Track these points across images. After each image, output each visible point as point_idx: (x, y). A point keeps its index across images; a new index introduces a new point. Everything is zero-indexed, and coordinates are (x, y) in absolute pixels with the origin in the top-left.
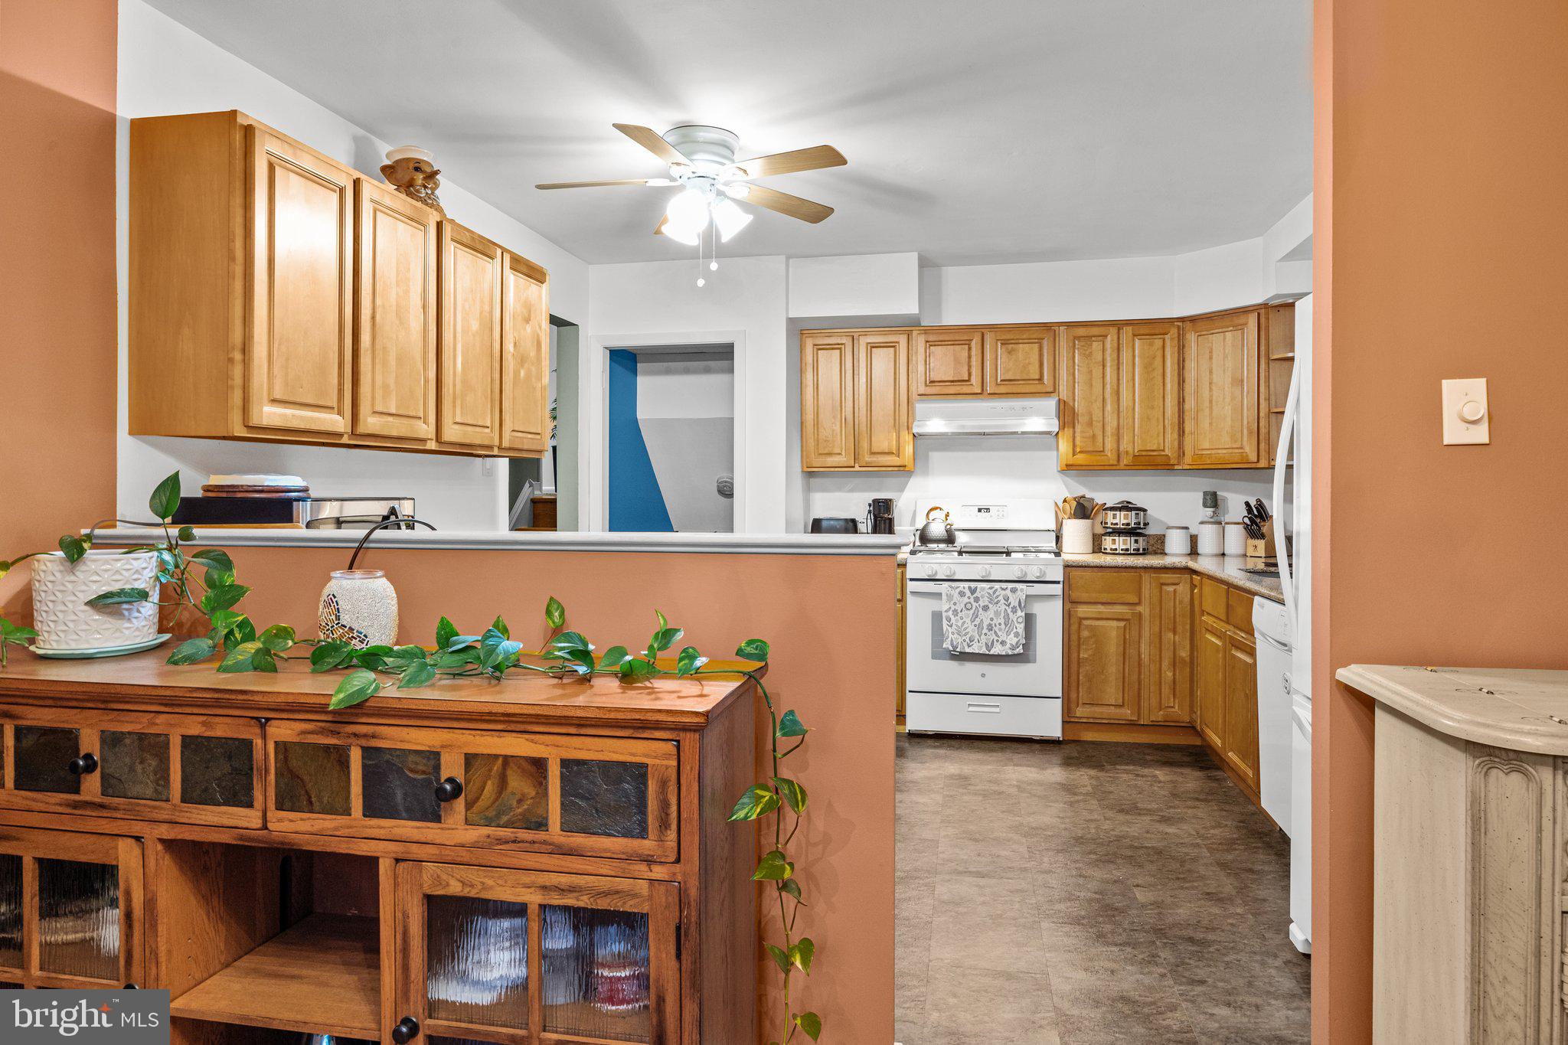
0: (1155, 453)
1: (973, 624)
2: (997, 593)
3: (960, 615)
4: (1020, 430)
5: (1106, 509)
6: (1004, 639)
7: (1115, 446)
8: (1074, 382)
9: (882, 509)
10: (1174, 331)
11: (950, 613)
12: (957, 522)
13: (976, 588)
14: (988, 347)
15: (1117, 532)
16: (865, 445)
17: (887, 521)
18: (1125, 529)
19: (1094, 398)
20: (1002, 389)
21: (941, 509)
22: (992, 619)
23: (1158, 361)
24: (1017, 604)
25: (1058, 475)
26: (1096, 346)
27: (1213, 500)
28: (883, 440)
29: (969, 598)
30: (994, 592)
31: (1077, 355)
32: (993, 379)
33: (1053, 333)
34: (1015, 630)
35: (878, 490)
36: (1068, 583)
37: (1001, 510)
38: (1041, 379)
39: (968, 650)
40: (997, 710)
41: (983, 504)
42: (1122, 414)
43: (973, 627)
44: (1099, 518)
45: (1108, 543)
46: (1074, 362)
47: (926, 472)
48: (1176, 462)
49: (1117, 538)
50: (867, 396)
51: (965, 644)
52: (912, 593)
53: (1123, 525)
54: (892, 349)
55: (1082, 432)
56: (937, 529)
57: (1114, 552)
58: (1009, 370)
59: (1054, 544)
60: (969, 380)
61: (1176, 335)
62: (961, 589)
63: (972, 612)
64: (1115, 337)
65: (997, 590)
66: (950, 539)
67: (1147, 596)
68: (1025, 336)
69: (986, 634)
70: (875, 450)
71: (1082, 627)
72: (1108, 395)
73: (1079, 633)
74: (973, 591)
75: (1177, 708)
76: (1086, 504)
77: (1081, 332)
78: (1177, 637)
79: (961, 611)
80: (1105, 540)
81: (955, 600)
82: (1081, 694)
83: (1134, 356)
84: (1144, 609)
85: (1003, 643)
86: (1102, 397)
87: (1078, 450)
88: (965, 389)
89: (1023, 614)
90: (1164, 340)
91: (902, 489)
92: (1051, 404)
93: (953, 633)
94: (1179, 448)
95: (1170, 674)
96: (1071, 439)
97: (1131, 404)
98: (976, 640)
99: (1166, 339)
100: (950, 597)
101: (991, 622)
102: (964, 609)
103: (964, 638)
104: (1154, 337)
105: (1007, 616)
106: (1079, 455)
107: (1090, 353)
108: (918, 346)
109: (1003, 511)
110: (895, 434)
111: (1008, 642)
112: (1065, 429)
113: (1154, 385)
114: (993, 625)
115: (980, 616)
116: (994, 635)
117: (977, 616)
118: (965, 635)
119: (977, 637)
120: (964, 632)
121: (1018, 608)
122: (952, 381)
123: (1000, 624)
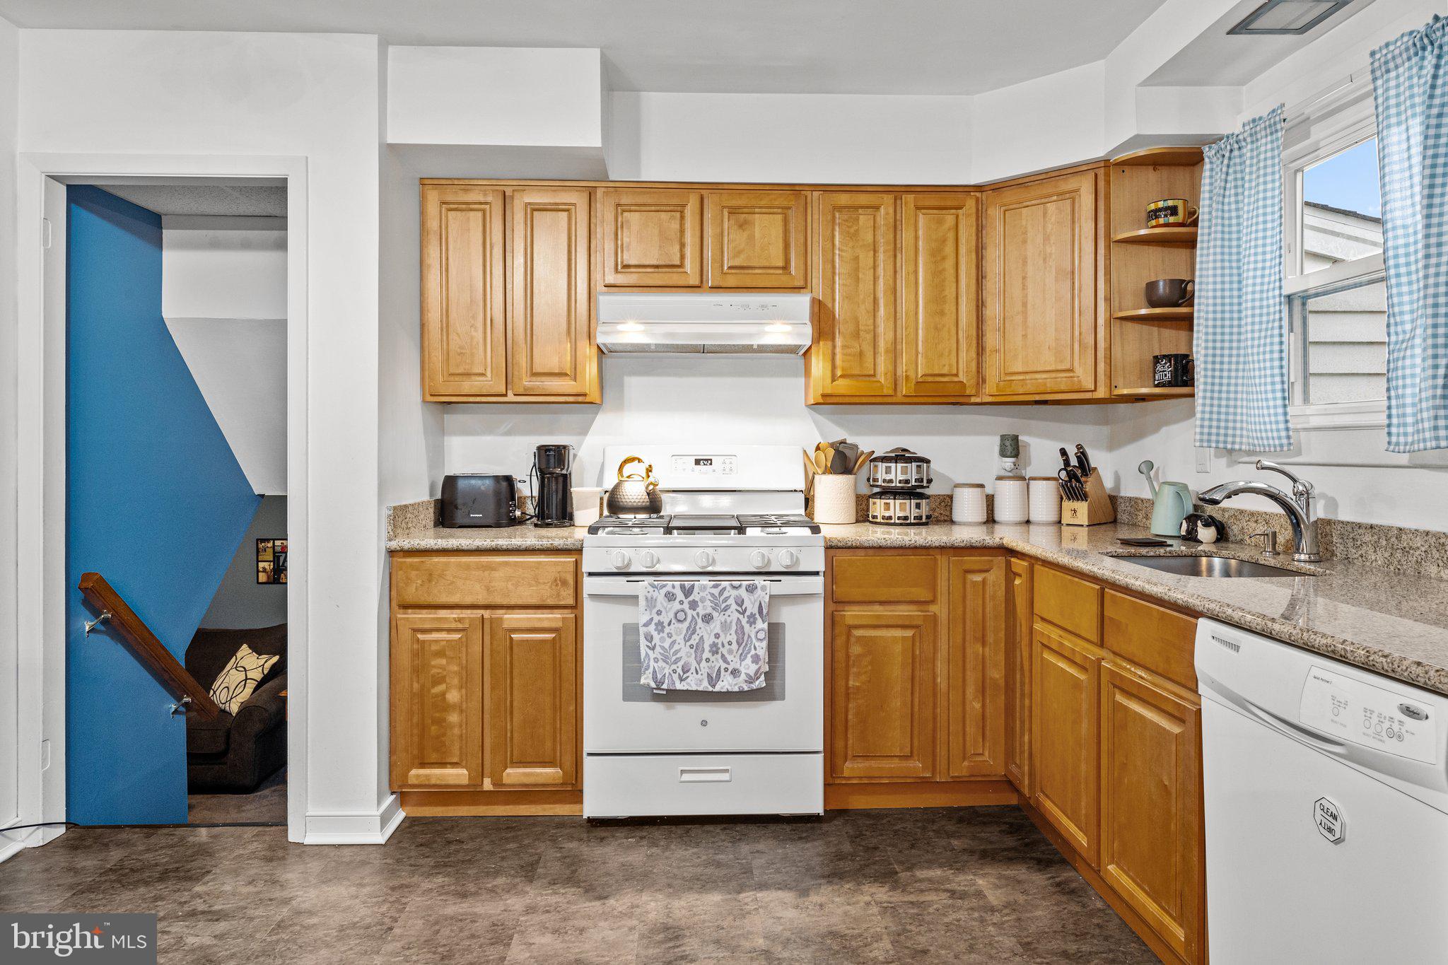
0: (946, 379)
1: (688, 644)
2: (726, 594)
3: (667, 630)
4: (755, 342)
5: (875, 460)
6: (737, 666)
7: (891, 368)
8: (834, 273)
9: (552, 461)
10: (970, 204)
11: (652, 628)
12: (665, 479)
13: (693, 587)
14: (708, 215)
15: (889, 492)
16: (522, 360)
17: (561, 479)
18: (902, 488)
19: (862, 297)
20: (731, 281)
21: (640, 461)
22: (717, 636)
23: (949, 249)
24: (756, 611)
25: (806, 410)
26: (864, 219)
27: (1012, 447)
28: (551, 354)
29: (681, 602)
30: (721, 593)
31: (837, 234)
32: (717, 265)
33: (803, 202)
34: (753, 652)
35: (551, 433)
36: (832, 574)
37: (727, 461)
38: (786, 267)
39: (679, 686)
40: (725, 777)
41: (703, 452)
42: (899, 322)
43: (688, 649)
44: (864, 473)
45: (878, 508)
46: (833, 245)
47: (620, 406)
48: (973, 392)
49: (891, 502)
50: (526, 285)
51: (675, 677)
52: (593, 597)
53: (900, 482)
54: (565, 214)
55: (844, 347)
56: (634, 492)
57: (887, 522)
58: (740, 252)
59: (802, 511)
60: (681, 266)
61: (974, 210)
62: (669, 588)
63: (686, 624)
64: (891, 210)
65: (724, 589)
66: (653, 506)
67: (945, 589)
68: (763, 203)
69: (708, 660)
70: (537, 369)
71: (853, 640)
72: (880, 295)
73: (847, 649)
74: (688, 592)
75: (987, 753)
76: (848, 452)
77: (844, 199)
78: (987, 649)
79: (669, 624)
80: (874, 503)
81: (659, 607)
82: (850, 742)
83: (916, 238)
84: (939, 609)
85: (735, 673)
86: (872, 296)
87: (839, 373)
88: (675, 279)
89: (765, 626)
90: (957, 217)
91: (584, 431)
92: (801, 303)
93: (656, 660)
94: (978, 372)
95: (978, 706)
96: (829, 357)
97: (912, 307)
98: (693, 670)
99: (960, 217)
100: (651, 602)
101: (716, 641)
102: (673, 621)
103: (674, 667)
104: (944, 212)
105: (740, 630)
106: (841, 382)
107: (857, 231)
108: (605, 211)
109: (731, 463)
110: (569, 345)
111: (743, 671)
112: (821, 343)
113: (944, 281)
114: (720, 646)
115: (698, 631)
116: (721, 661)
117: (694, 633)
118: (676, 662)
119: (694, 664)
120: (674, 658)
121: (757, 616)
122: (657, 267)
123: (730, 643)
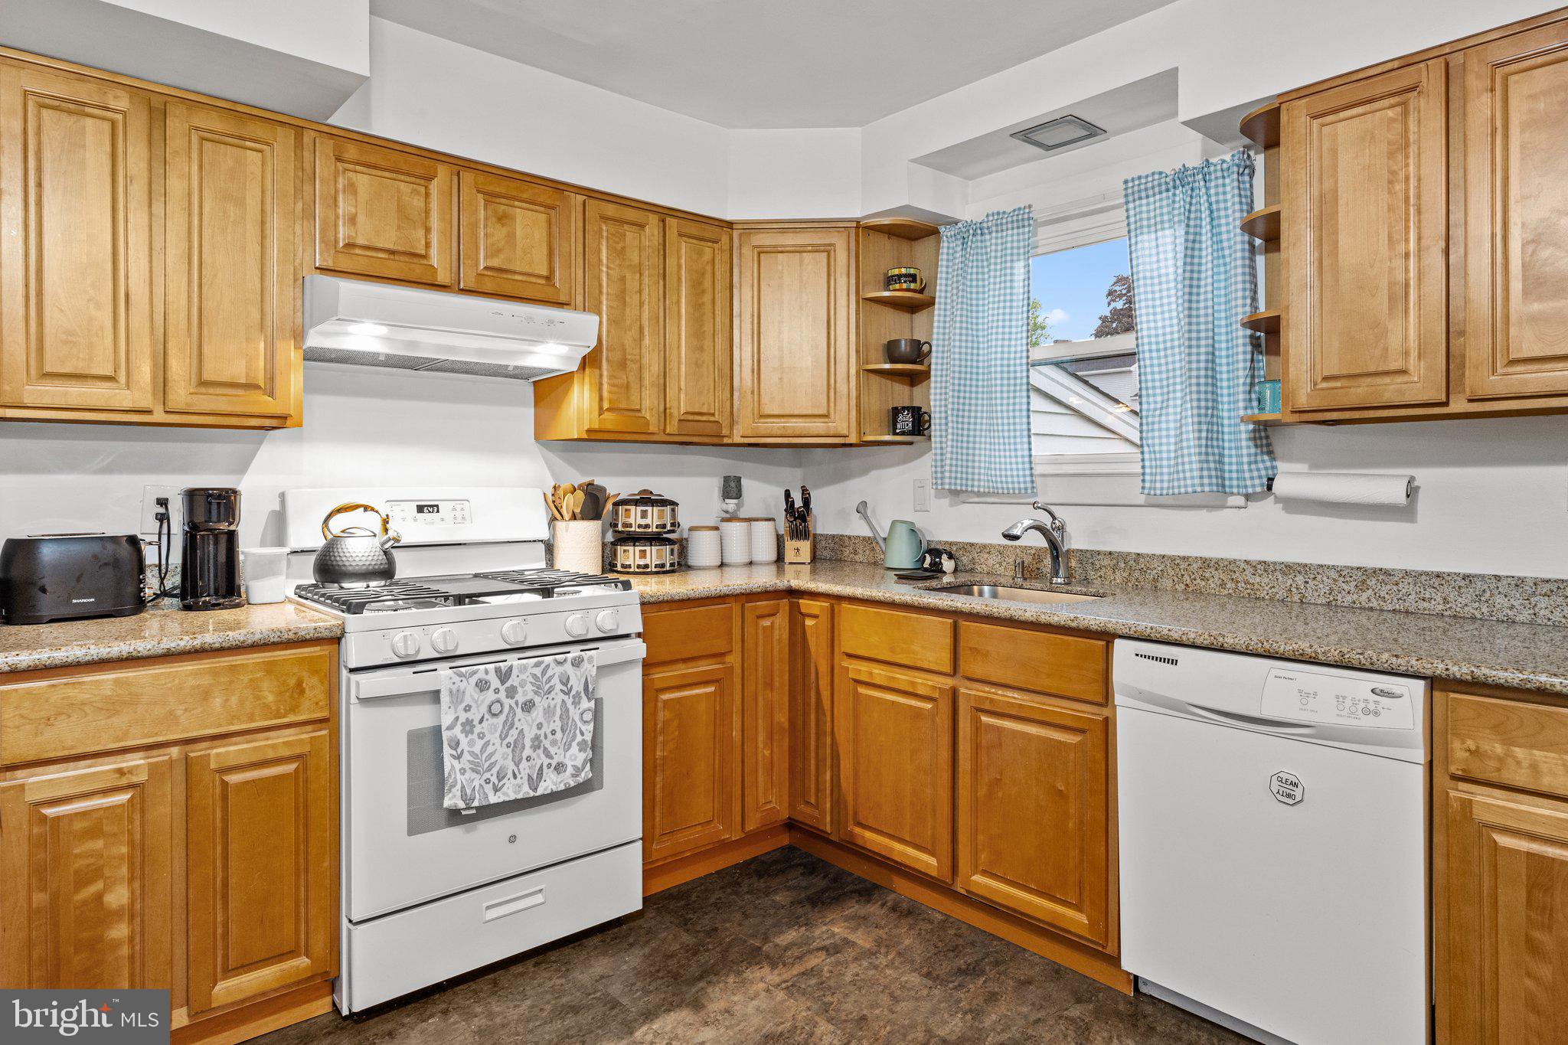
1: (505, 742)
2: (550, 673)
3: (477, 730)
4: (514, 363)
5: (621, 502)
6: (562, 759)
7: (656, 404)
8: (601, 293)
9: (209, 511)
11: (459, 729)
13: (511, 667)
19: (627, 322)
20: (489, 286)
21: (364, 509)
22: (540, 726)
23: (707, 284)
24: (581, 688)
25: (536, 447)
26: (630, 237)
27: (732, 488)
28: (232, 357)
29: (497, 691)
30: (544, 673)
31: (603, 248)
32: (471, 263)
33: (568, 203)
34: (579, 738)
36: (649, 635)
37: (459, 507)
38: (551, 278)
39: (494, 799)
40: (539, 898)
41: (427, 496)
43: (505, 749)
46: (600, 260)
48: (727, 433)
51: (489, 788)
52: (366, 699)
55: (611, 379)
58: (499, 251)
59: (544, 564)
60: (426, 256)
61: (726, 245)
62: (481, 675)
63: (503, 717)
64: (659, 231)
65: (548, 666)
66: (386, 572)
67: (739, 637)
68: (525, 195)
69: (528, 759)
70: (206, 377)
71: (660, 705)
72: (645, 323)
73: (656, 716)
74: (504, 676)
75: (775, 799)
76: (596, 495)
77: (611, 210)
79: (481, 721)
80: (624, 551)
81: (468, 700)
83: (680, 265)
84: (734, 659)
86: (637, 324)
87: (606, 405)
88: (416, 270)
89: (592, 704)
90: (714, 250)
91: (242, 468)
93: (463, 771)
94: (730, 411)
95: (767, 753)
96: (596, 387)
97: (676, 339)
98: (510, 775)
99: (717, 252)
100: (457, 696)
101: (539, 732)
102: (487, 716)
103: (487, 775)
104: (702, 243)
105: (565, 715)
106: (607, 415)
107: (624, 248)
108: (318, 165)
109: (462, 509)
110: (262, 345)
111: (569, 763)
112: (587, 370)
113: (704, 314)
114: (542, 738)
115: (517, 724)
116: (543, 756)
117: (512, 726)
118: (489, 769)
119: (511, 766)
120: (487, 765)
121: (583, 694)
122: (392, 252)
123: (553, 733)
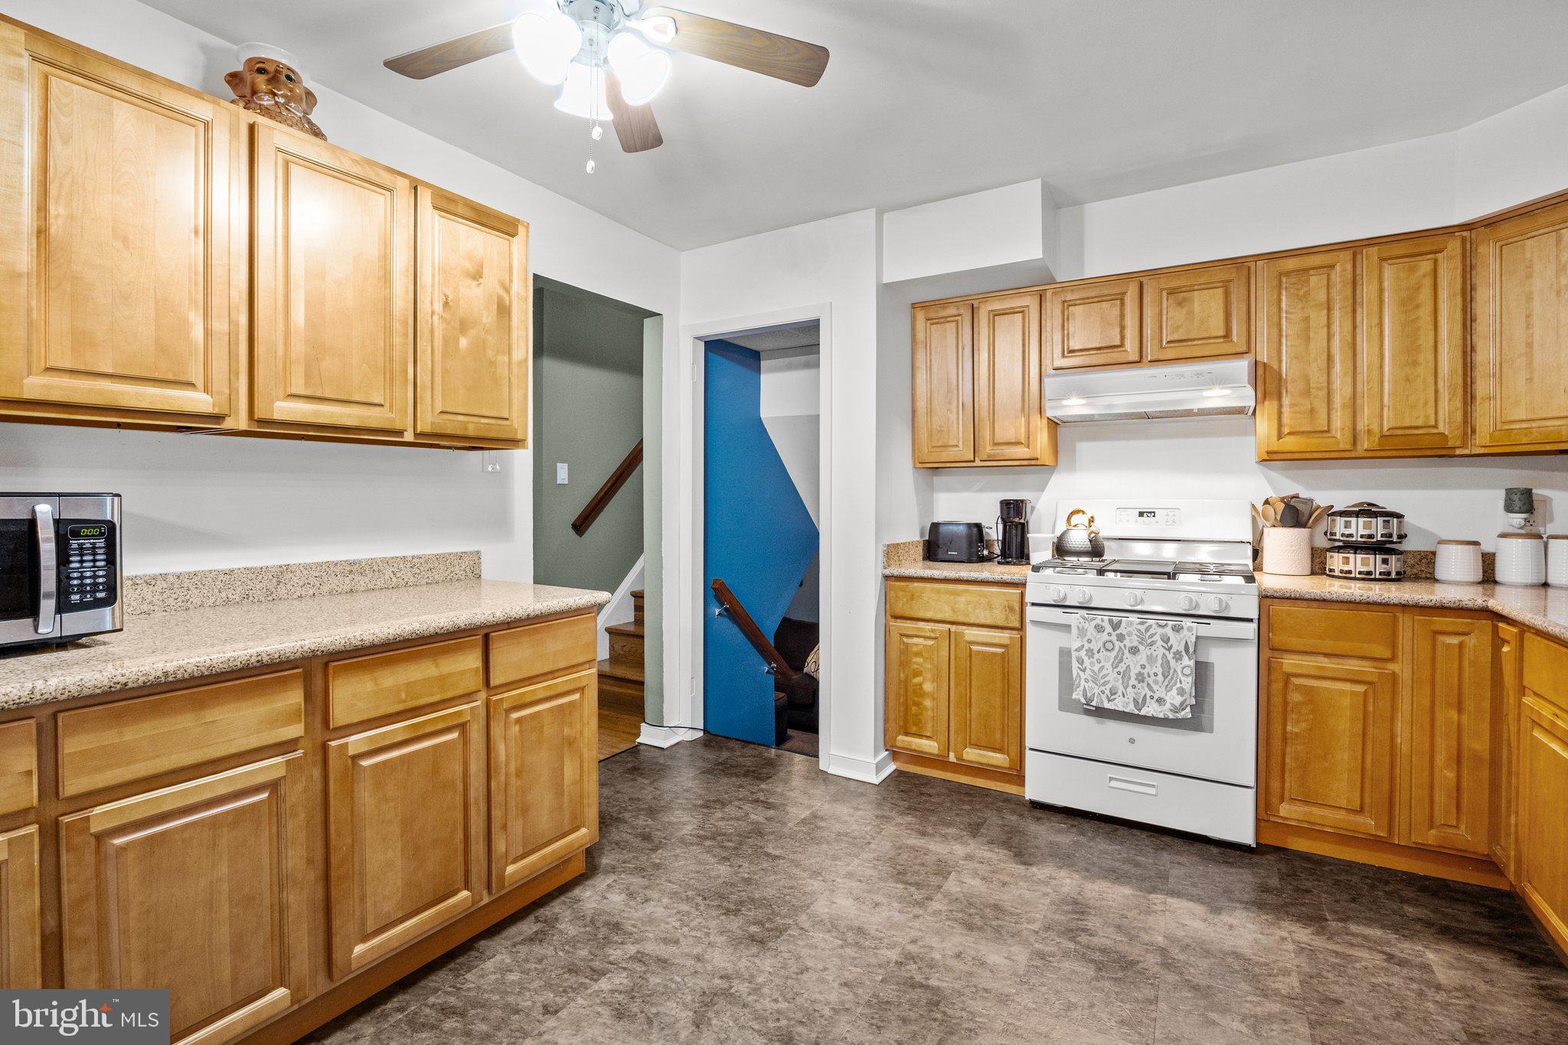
0: (1420, 431)
1: (1116, 670)
2: (1152, 631)
3: (1097, 656)
4: (1196, 406)
5: (1333, 514)
6: (1163, 696)
7: (1349, 423)
8: (1280, 336)
9: (1012, 512)
10: (1454, 246)
11: (1083, 653)
12: (1106, 529)
13: (1120, 621)
14: (1147, 299)
15: (1351, 547)
16: (986, 434)
17: (1020, 527)
18: (1365, 543)
19: (1313, 356)
20: (1170, 354)
21: (1083, 512)
22: (1143, 667)
23: (1425, 295)
24: (1182, 648)
25: (1257, 468)
26: (1316, 280)
27: (1523, 502)
28: (1009, 427)
29: (1110, 634)
30: (1147, 629)
31: (1284, 298)
32: (1156, 341)
33: (1245, 272)
34: (1178, 685)
35: (1013, 490)
36: (1265, 621)
37: (1172, 514)
38: (1227, 336)
39: (1107, 705)
40: (1152, 791)
41: (1145, 506)
42: (1359, 377)
43: (1115, 675)
44: (1323, 526)
45: (1336, 562)
46: (1280, 308)
47: (1072, 467)
48: (1458, 443)
49: (1351, 556)
50: (989, 378)
51: (1104, 697)
52: (1034, 622)
53: (1362, 536)
54: (1020, 315)
55: (1292, 405)
56: (1078, 538)
57: (1346, 576)
58: (1179, 327)
59: (1250, 562)
60: (1121, 345)
61: (1459, 251)
62: (1098, 621)
63: (1114, 653)
64: (1349, 267)
65: (1151, 626)
66: (1095, 551)
67: (1408, 648)
68: (1202, 280)
69: (1134, 687)
70: (998, 439)
71: (1292, 687)
72: (1336, 351)
73: (1285, 695)
74: (1116, 626)
75: (1463, 827)
76: (1300, 507)
77: (1291, 264)
78: (1465, 718)
79: (1098, 652)
80: (1331, 557)
81: (1089, 636)
82: (1287, 785)
83: (1381, 290)
84: (1401, 669)
85: (1160, 701)
86: (1326, 354)
87: (1286, 430)
88: (1115, 356)
89: (1192, 663)
90: (1436, 261)
91: (1041, 489)
92: (1241, 367)
93: (1086, 681)
94: (1465, 422)
95: (1451, 775)
96: (1275, 416)
97: (1376, 360)
98: (1120, 693)
99: (1440, 261)
100: (1082, 632)
101: (1142, 671)
102: (1102, 649)
103: (1103, 688)
104: (1418, 258)
105: (1166, 664)
106: (1289, 439)
107: (1307, 293)
108: (1053, 308)
109: (1174, 515)
110: (1023, 419)
111: (1169, 701)
112: (1266, 403)
113: (1418, 329)
114: (1146, 675)
115: (1125, 660)
116: (1147, 689)
117: (1121, 661)
118: (1105, 684)
119: (1121, 689)
120: (1102, 681)
121: (1184, 653)
122: (1099, 349)
123: (1156, 675)
